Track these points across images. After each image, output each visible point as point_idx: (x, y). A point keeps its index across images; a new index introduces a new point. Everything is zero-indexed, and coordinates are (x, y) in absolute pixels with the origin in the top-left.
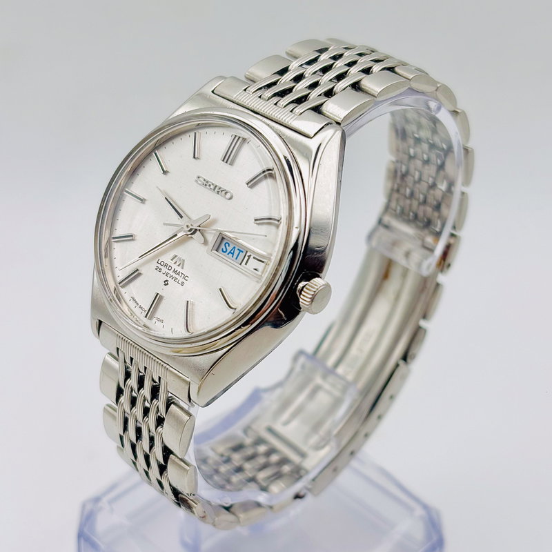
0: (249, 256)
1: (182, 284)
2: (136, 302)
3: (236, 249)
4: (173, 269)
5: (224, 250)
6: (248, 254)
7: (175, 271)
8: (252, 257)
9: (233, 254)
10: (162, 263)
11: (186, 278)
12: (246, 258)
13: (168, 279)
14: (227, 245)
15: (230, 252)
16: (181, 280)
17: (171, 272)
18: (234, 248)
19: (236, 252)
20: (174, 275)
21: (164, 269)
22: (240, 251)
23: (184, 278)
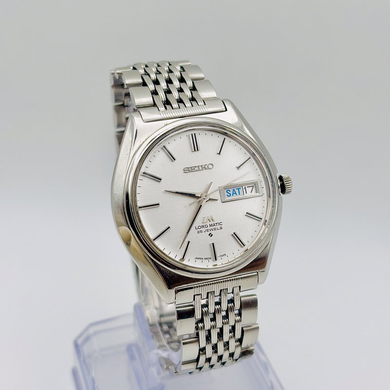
0: (245, 188)
1: (221, 228)
2: (200, 259)
3: (235, 190)
4: (209, 226)
5: (229, 195)
6: (244, 187)
7: (211, 226)
8: (246, 188)
9: (235, 193)
10: (199, 227)
11: (221, 224)
12: (244, 190)
13: (210, 232)
14: (228, 191)
15: (233, 194)
16: (219, 227)
17: (209, 228)
18: (234, 190)
19: (237, 191)
20: (212, 228)
21: (203, 230)
22: (238, 189)
23: (219, 224)
